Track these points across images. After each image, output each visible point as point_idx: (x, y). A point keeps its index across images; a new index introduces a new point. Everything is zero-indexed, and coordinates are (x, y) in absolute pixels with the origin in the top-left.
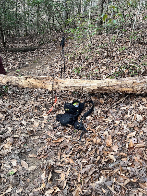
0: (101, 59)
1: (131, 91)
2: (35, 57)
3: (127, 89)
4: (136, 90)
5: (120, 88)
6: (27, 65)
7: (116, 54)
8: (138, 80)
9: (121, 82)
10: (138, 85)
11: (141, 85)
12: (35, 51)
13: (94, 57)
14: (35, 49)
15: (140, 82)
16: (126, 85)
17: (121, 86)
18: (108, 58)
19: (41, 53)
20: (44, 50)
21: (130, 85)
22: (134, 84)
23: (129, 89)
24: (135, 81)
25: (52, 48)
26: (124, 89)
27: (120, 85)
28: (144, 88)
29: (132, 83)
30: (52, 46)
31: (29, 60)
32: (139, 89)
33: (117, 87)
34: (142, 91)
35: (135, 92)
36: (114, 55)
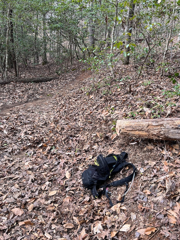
0: (121, 94)
1: (146, 135)
2: (49, 89)
3: (141, 133)
4: (153, 135)
5: (132, 130)
6: (38, 98)
7: (140, 88)
8: (154, 122)
9: (133, 124)
10: (154, 128)
11: (158, 128)
12: (50, 82)
13: (114, 92)
14: (50, 80)
15: (157, 124)
16: (140, 127)
17: (134, 129)
18: (130, 94)
19: (57, 84)
20: (61, 81)
21: (145, 128)
22: (149, 127)
23: (144, 133)
24: (150, 123)
25: (70, 78)
26: (137, 133)
27: (132, 127)
28: (161, 133)
29: (147, 125)
30: (70, 77)
31: (41, 92)
32: (155, 134)
33: (129, 129)
34: (159, 137)
35: (151, 137)
36: (137, 90)
